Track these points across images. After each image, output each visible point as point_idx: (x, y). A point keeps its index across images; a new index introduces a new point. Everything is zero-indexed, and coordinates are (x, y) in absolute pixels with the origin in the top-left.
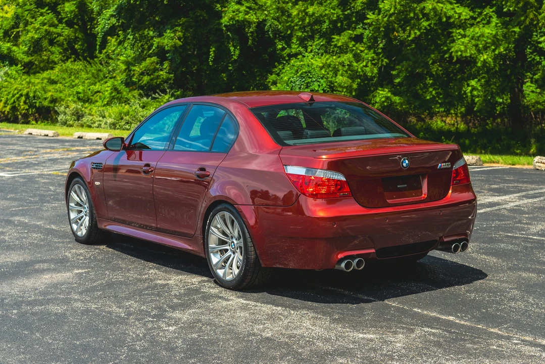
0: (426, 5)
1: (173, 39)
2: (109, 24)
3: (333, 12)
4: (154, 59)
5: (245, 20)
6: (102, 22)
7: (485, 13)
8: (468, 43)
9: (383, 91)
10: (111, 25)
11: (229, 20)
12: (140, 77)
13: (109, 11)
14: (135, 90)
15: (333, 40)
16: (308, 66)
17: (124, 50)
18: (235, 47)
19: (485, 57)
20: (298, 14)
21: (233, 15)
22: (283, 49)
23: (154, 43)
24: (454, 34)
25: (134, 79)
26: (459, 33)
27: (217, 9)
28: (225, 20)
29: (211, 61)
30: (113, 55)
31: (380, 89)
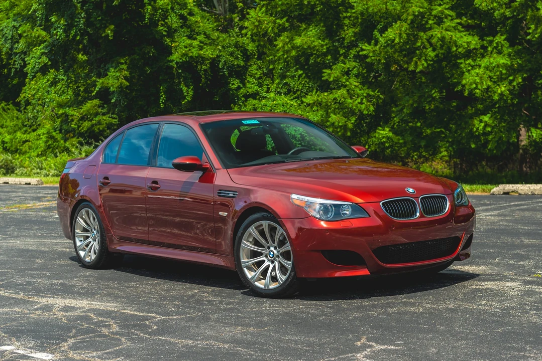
0: (434, 33)
1: (118, 79)
2: (39, 63)
3: (323, 43)
4: (96, 102)
5: (200, 56)
6: (32, 61)
7: (496, 41)
8: (484, 74)
9: (384, 130)
10: (43, 64)
11: (182, 56)
12: (79, 123)
13: (39, 48)
14: (73, 137)
15: (323, 75)
16: (283, 106)
17: (46, 94)
18: (188, 86)
19: (503, 89)
20: (283, 47)
21: (186, 51)
22: (239, 88)
23: (97, 83)
24: (462, 66)
25: (72, 126)
26: (469, 64)
27: (167, 44)
28: (175, 57)
29: (162, 103)
30: (33, 99)
31: (380, 128)
